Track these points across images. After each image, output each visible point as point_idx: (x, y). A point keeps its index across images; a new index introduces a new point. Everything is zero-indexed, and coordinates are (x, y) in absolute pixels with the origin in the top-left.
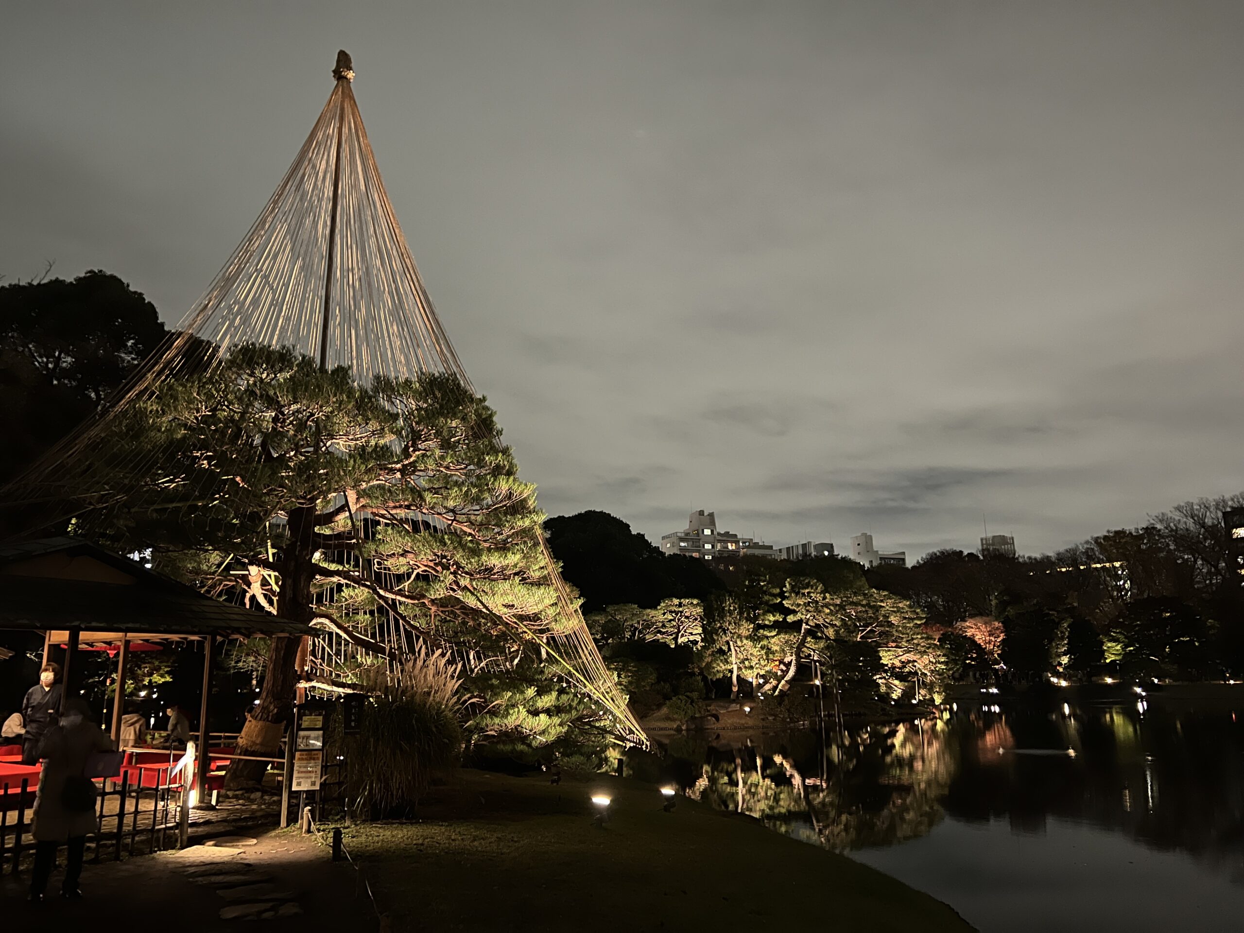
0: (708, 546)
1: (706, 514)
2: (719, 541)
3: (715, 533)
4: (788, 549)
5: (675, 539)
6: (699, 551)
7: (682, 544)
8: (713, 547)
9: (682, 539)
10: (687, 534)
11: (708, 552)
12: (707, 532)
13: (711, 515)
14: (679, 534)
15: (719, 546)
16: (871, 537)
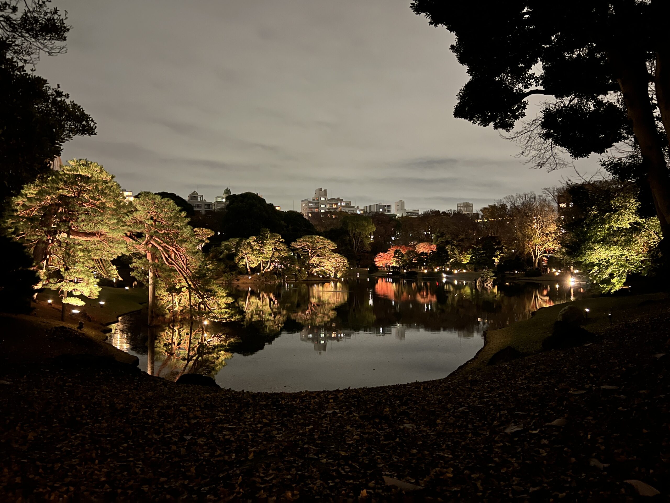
0: (323, 206)
1: (323, 190)
2: (328, 203)
3: (327, 199)
4: (370, 206)
5: (307, 202)
6: (318, 208)
7: (310, 205)
8: (325, 206)
9: (310, 202)
10: (314, 200)
11: (323, 209)
12: (323, 199)
13: (325, 191)
14: (309, 200)
15: (328, 206)
16: (404, 202)
